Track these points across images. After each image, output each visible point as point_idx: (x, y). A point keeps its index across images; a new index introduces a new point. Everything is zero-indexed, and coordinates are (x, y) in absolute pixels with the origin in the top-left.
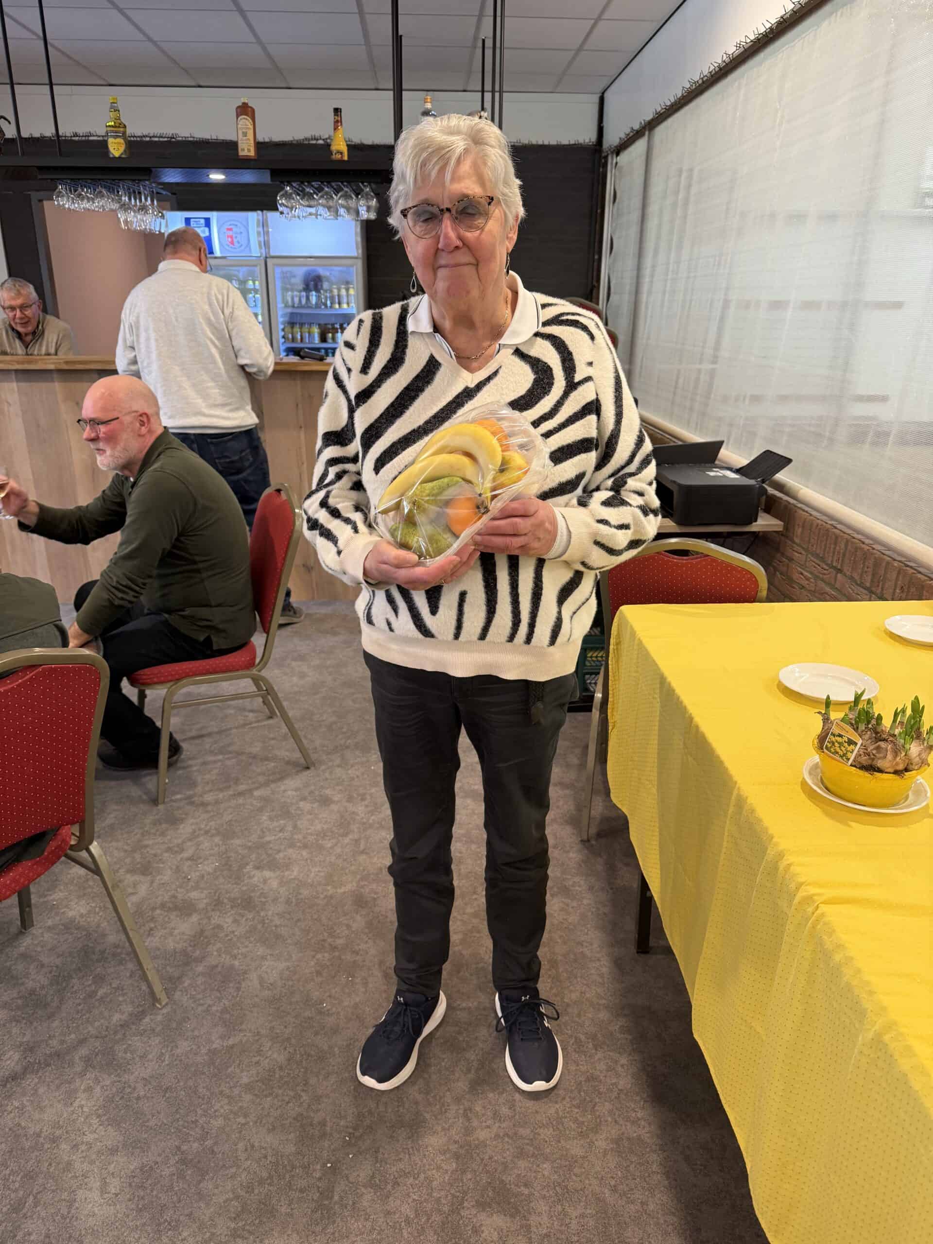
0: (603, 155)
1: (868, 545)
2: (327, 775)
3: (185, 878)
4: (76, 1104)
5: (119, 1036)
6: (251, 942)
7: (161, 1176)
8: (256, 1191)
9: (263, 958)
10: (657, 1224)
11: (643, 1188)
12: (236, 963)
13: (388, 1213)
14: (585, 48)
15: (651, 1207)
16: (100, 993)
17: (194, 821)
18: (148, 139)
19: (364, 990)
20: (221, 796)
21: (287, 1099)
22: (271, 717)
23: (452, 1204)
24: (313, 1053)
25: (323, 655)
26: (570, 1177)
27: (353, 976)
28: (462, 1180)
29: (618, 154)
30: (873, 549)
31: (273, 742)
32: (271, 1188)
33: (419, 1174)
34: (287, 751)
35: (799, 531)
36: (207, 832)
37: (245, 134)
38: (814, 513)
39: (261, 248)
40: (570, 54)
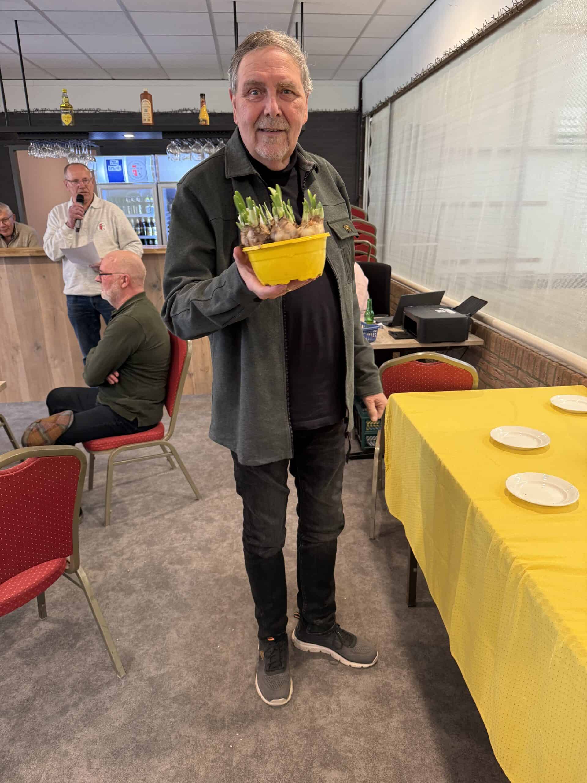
0: (363, 117)
1: (536, 353)
2: (210, 504)
3: (125, 571)
4: (68, 714)
5: (92, 671)
6: (170, 610)
7: (125, 756)
8: (185, 763)
9: (179, 619)
10: (431, 771)
11: (421, 750)
12: (162, 622)
13: (267, 773)
14: (350, 54)
15: (427, 761)
16: (78, 645)
17: (129, 535)
18: (82, 112)
19: (242, 636)
20: (144, 519)
21: (200, 706)
22: (172, 469)
23: (306, 766)
24: (213, 677)
25: (202, 429)
26: (377, 745)
27: (235, 628)
28: (311, 750)
29: (372, 116)
30: (540, 355)
31: (174, 484)
32: (194, 761)
33: (284, 748)
34: (184, 490)
35: (493, 345)
36: (137, 542)
37: (146, 110)
38: (502, 334)
39: (154, 177)
40: (342, 58)
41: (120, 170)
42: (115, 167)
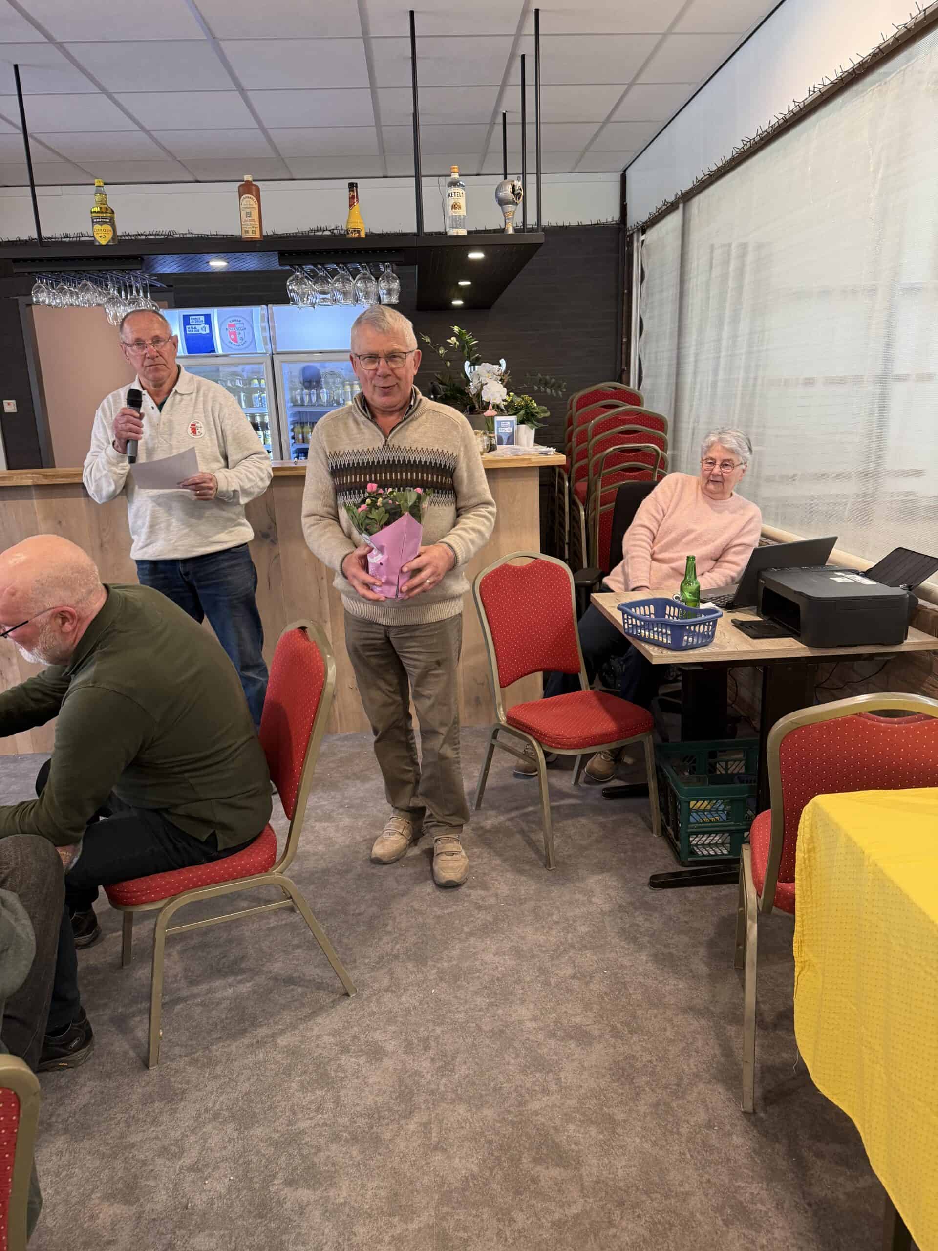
0: (628, 233)
14: (612, 119)
18: (143, 237)
20: (234, 1047)
25: (353, 811)
29: (644, 232)
31: (298, 951)
36: (216, 1116)
37: (249, 215)
39: (266, 344)
40: (596, 127)
41: (208, 331)
42: (199, 328)
